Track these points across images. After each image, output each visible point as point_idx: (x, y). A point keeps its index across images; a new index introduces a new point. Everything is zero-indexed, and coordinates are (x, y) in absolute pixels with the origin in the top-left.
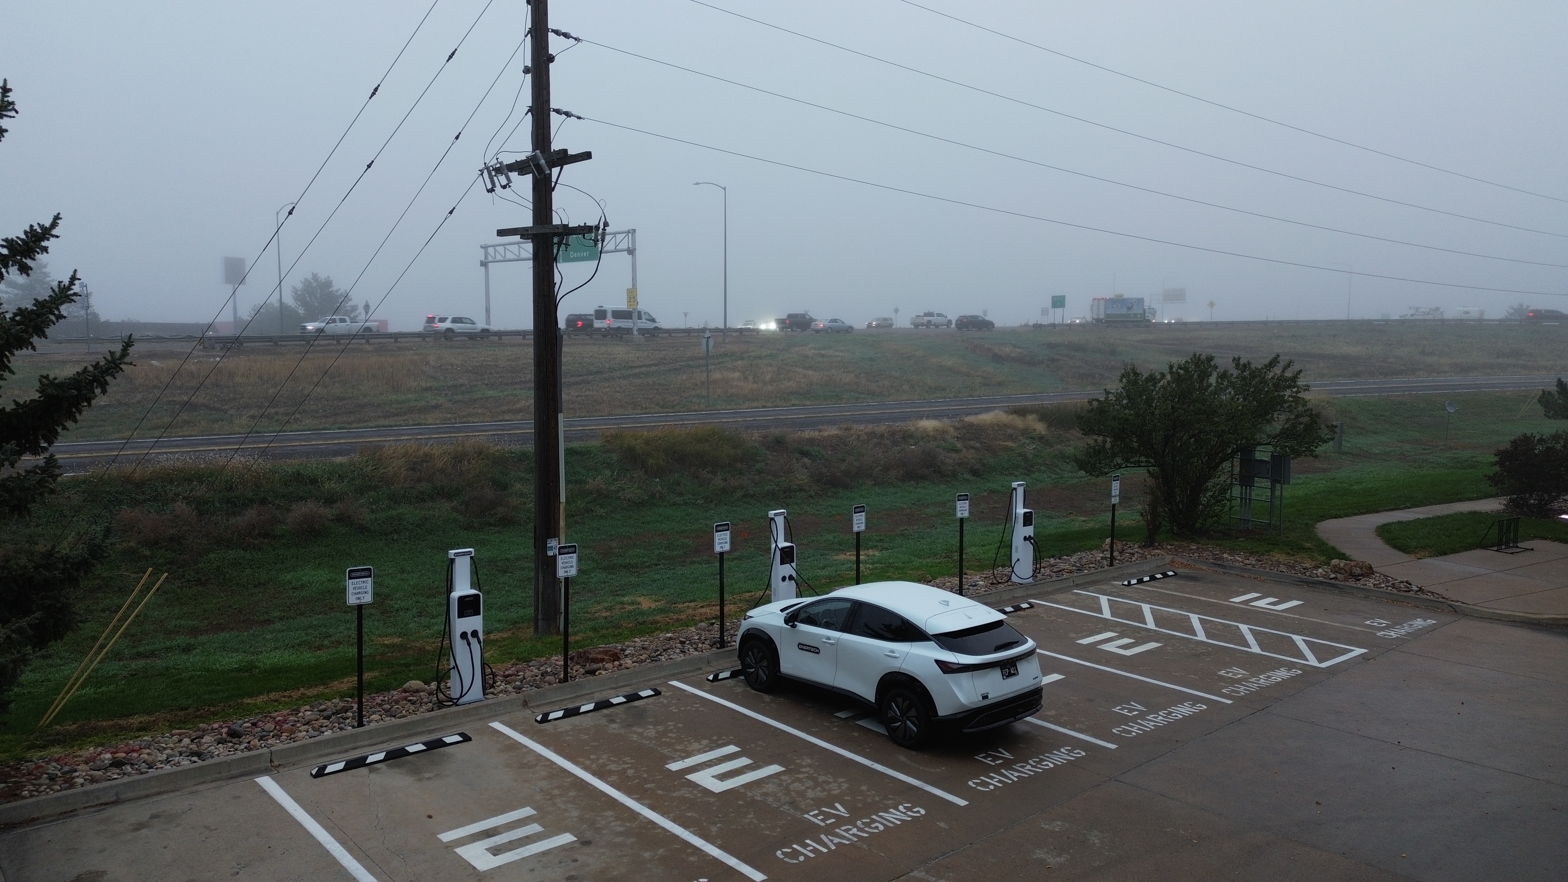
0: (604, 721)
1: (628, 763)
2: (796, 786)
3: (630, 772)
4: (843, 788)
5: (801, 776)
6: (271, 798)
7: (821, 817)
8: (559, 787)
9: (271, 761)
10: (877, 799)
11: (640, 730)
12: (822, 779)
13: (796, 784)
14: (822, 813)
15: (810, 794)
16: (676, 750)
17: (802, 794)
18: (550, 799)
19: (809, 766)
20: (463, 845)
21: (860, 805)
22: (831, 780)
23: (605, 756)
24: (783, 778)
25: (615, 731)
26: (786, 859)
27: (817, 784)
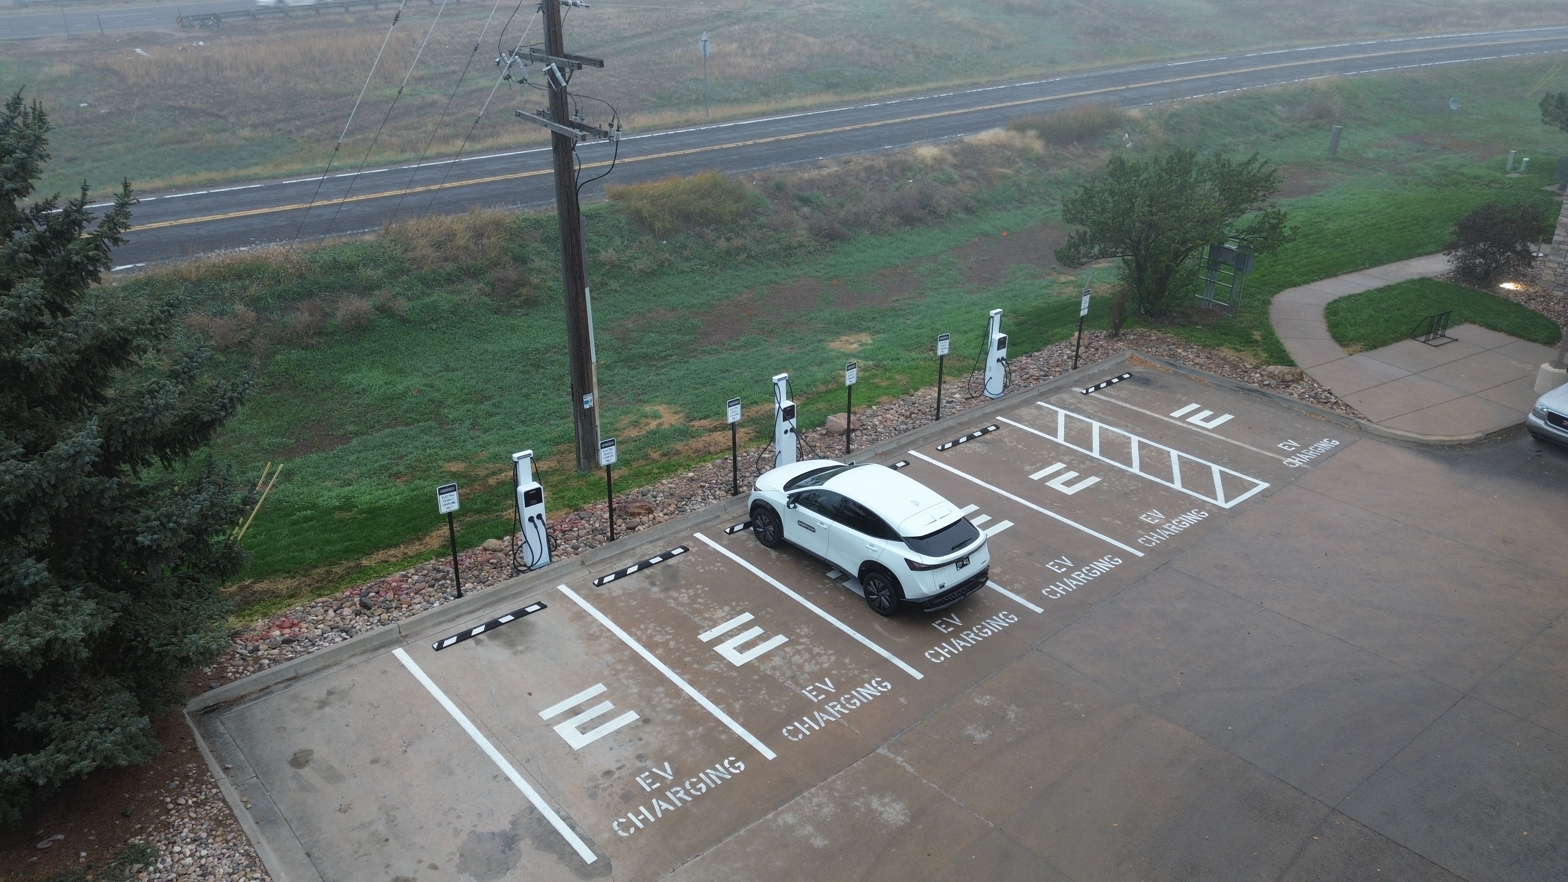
0: (646, 584)
1: (669, 634)
2: (797, 659)
3: (672, 643)
4: (832, 661)
5: (800, 647)
6: (410, 673)
7: (814, 693)
8: (620, 661)
9: (400, 633)
10: (856, 672)
11: (676, 595)
12: (816, 650)
13: (797, 657)
14: (816, 688)
15: (807, 668)
16: (705, 619)
17: (800, 667)
18: (615, 675)
19: (806, 636)
20: (559, 723)
21: (843, 680)
22: (823, 652)
23: (651, 626)
24: (787, 649)
25: (657, 596)
26: (790, 737)
27: (813, 657)
